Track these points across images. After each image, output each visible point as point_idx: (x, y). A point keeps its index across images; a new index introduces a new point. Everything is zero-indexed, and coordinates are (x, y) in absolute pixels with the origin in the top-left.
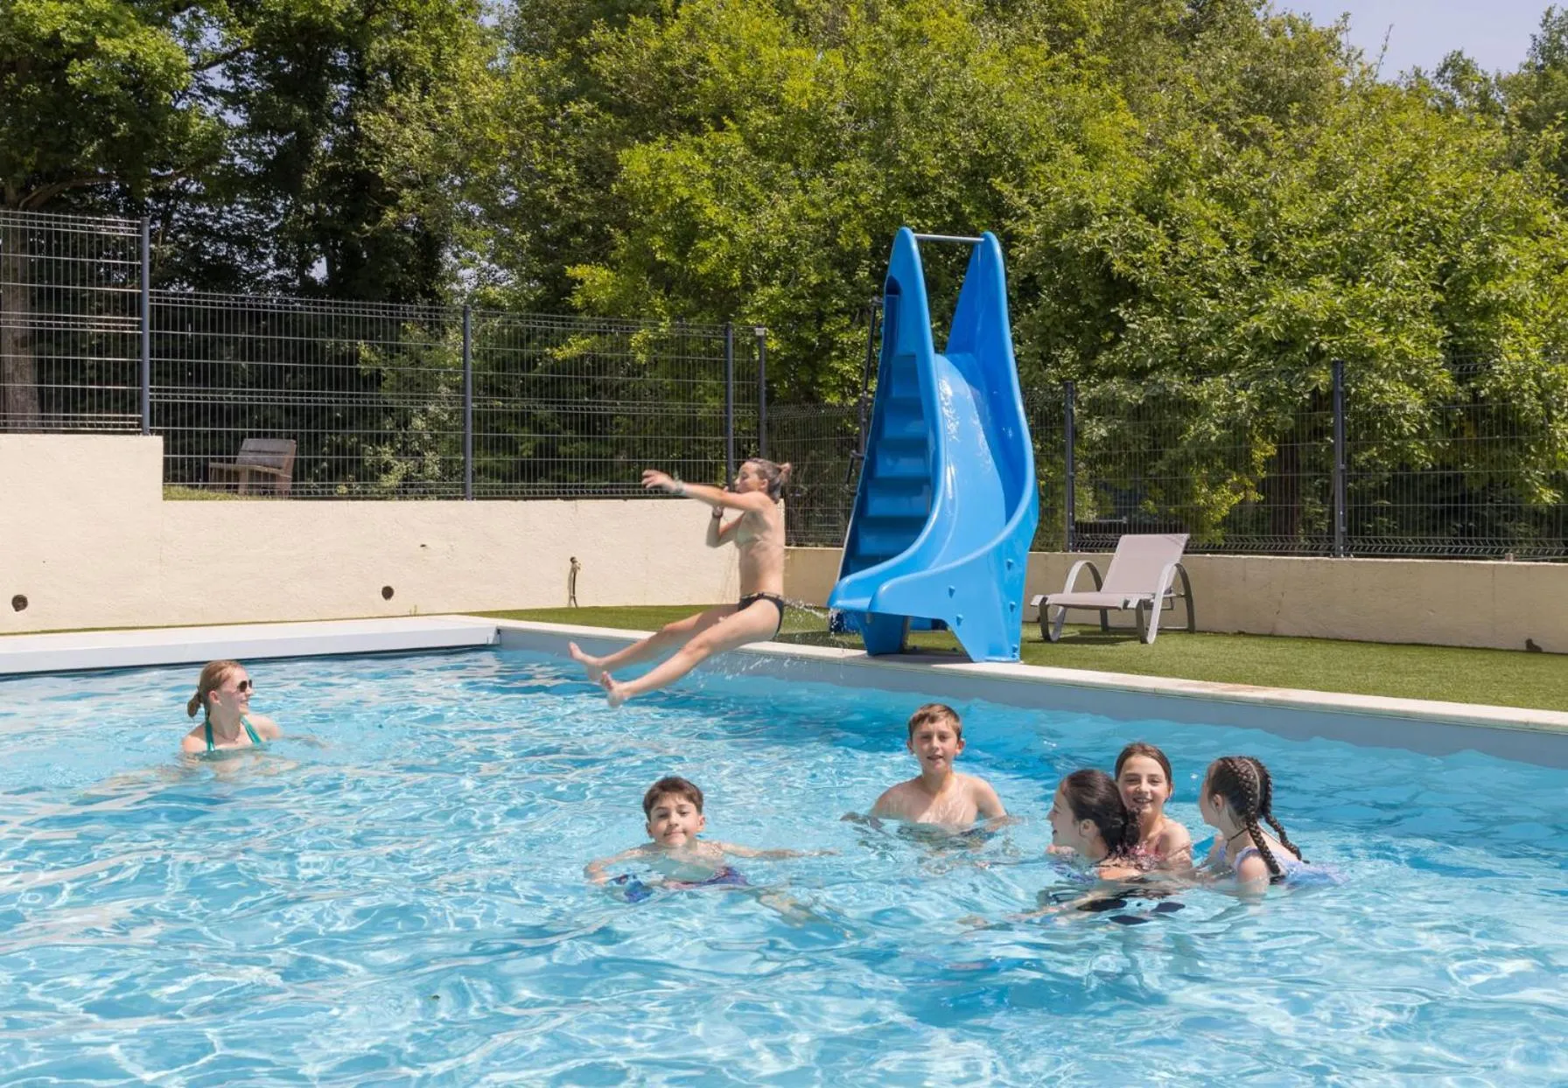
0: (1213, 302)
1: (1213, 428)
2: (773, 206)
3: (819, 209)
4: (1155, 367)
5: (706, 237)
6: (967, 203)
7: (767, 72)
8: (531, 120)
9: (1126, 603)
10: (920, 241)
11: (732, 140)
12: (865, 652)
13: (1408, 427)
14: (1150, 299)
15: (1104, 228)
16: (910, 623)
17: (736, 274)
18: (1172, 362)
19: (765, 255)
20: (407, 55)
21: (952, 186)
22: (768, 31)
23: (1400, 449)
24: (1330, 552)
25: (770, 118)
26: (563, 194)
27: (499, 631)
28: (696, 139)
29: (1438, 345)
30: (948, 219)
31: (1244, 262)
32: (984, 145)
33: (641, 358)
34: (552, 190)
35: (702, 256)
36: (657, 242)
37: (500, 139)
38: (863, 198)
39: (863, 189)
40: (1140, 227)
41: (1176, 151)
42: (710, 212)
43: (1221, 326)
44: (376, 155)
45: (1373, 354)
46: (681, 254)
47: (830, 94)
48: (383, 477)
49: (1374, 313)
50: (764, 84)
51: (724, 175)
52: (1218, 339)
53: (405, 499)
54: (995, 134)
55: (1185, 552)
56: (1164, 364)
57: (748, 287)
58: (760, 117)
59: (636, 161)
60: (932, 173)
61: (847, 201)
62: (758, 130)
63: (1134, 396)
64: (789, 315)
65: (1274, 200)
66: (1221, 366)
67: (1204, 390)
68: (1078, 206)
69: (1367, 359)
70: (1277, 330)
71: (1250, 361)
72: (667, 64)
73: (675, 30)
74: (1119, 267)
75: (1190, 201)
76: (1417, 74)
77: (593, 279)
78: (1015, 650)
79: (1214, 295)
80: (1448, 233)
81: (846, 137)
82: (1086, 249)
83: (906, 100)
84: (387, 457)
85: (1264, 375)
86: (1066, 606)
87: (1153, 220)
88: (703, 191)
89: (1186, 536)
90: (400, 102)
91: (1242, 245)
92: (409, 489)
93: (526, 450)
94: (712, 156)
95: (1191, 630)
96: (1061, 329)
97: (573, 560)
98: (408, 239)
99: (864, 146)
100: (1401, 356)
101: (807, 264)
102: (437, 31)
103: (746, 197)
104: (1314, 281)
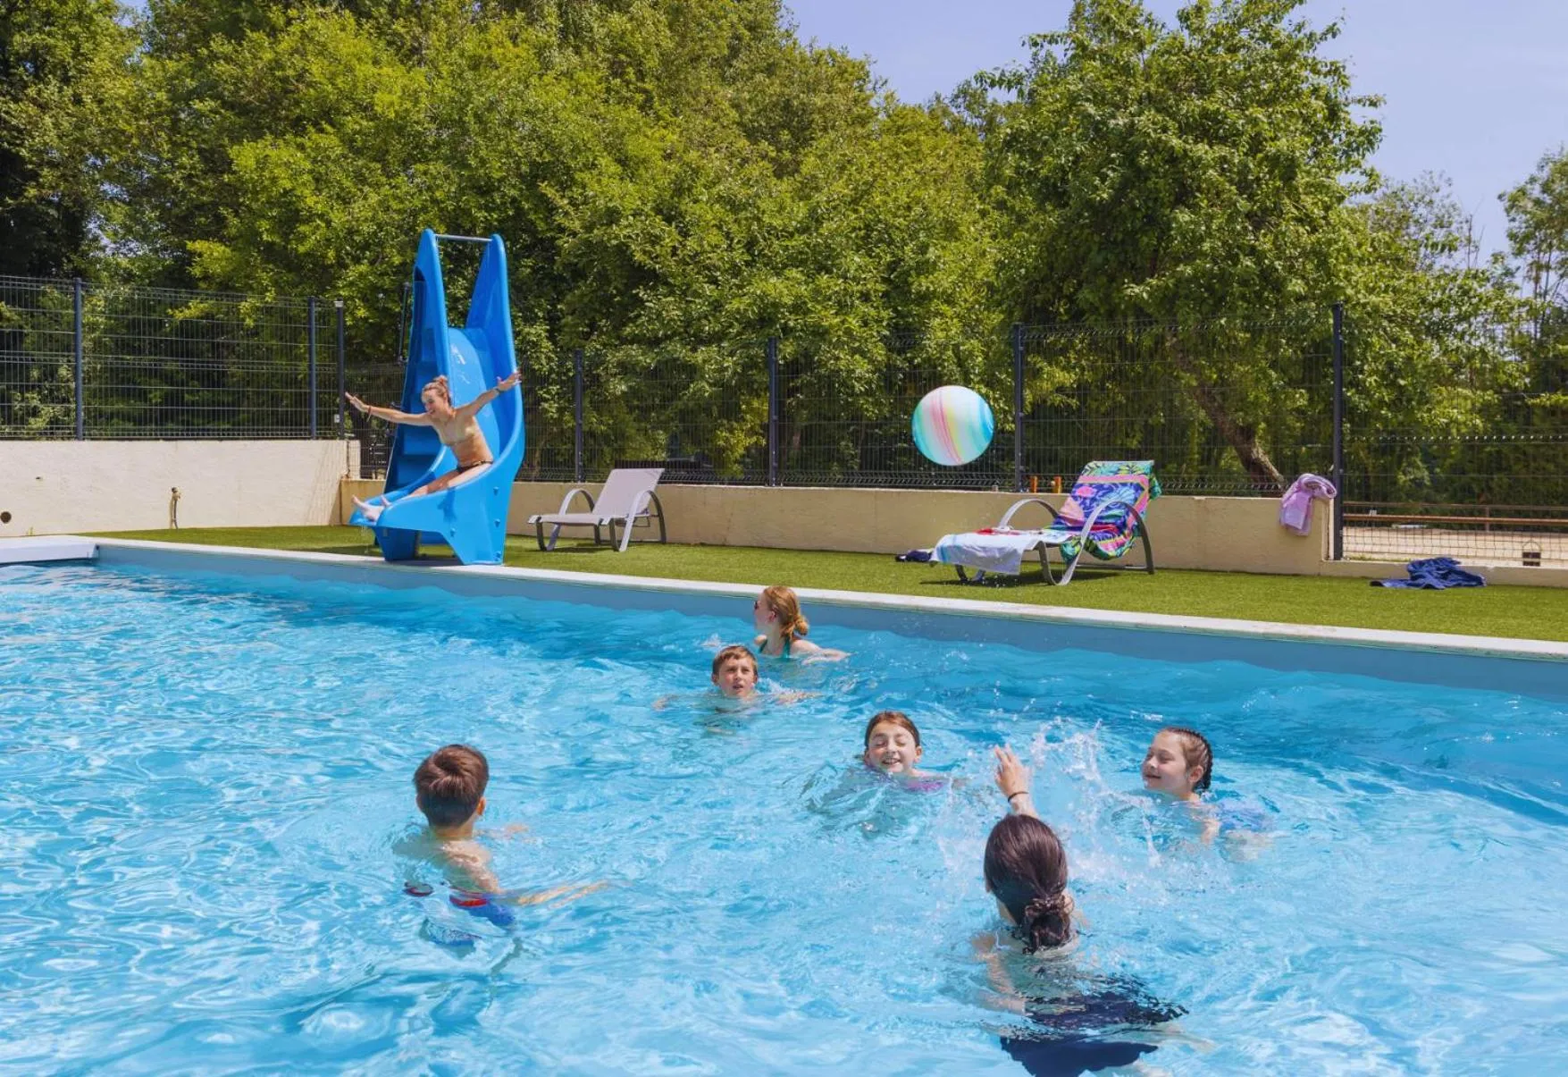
0: (713, 287)
1: (707, 387)
2: (365, 198)
3: (402, 202)
4: (667, 338)
5: (308, 221)
6: (527, 201)
7: (360, 85)
8: (160, 114)
9: (601, 521)
10: (441, 241)
11: (329, 141)
12: (382, 559)
13: (859, 387)
14: (666, 284)
15: (630, 225)
16: (420, 537)
17: (331, 254)
18: (680, 334)
19: (357, 238)
20: (49, 49)
21: (514, 186)
22: (362, 50)
23: (852, 404)
24: (766, 482)
25: (365, 123)
26: (189, 179)
27: (98, 547)
28: (299, 140)
29: (884, 324)
30: (511, 213)
31: (739, 256)
32: (541, 154)
33: (249, 322)
34: (178, 174)
35: (302, 238)
36: (264, 225)
37: (131, 130)
38: (439, 195)
39: (438, 187)
40: (659, 225)
41: (689, 165)
42: (310, 201)
43: (717, 306)
44: (17, 138)
45: (826, 332)
46: (285, 237)
47: (415, 106)
48: (32, 420)
49: (830, 299)
50: (360, 94)
51: (322, 170)
52: (714, 316)
53: (52, 439)
54: (551, 146)
55: (659, 482)
56: (674, 334)
57: (342, 265)
58: (356, 123)
59: (245, 156)
60: (497, 175)
61: (426, 196)
62: (356, 132)
63: (648, 360)
64: (375, 289)
65: (758, 208)
66: (716, 338)
67: (699, 357)
68: (608, 208)
69: (820, 333)
70: (753, 312)
71: (739, 334)
72: (278, 73)
73: (285, 44)
74: (638, 257)
75: (701, 208)
76: (938, 98)
77: (212, 254)
78: (499, 556)
79: (714, 281)
80: (897, 236)
81: (431, 141)
82: (614, 242)
83: (476, 115)
84: (35, 403)
85: (747, 346)
86: (560, 524)
87: (669, 220)
88: (304, 184)
89: (661, 470)
90: (39, 92)
91: (739, 242)
92: (54, 430)
93: (155, 397)
94: (313, 154)
95: (663, 542)
96: (597, 306)
97: (174, 490)
98: (52, 212)
99: (445, 150)
100: (848, 332)
101: (392, 246)
102: (75, 29)
103: (342, 189)
104: (787, 272)
